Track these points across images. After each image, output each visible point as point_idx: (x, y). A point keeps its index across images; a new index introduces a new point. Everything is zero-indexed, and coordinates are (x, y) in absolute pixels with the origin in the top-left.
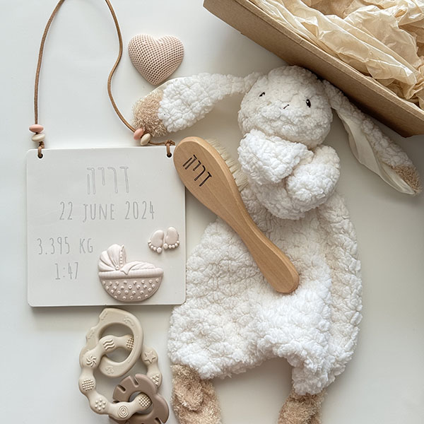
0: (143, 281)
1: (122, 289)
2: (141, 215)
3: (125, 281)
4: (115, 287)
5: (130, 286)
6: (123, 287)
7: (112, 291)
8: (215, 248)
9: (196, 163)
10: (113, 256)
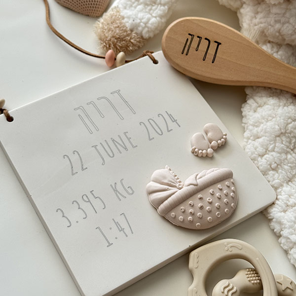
0: (219, 186)
1: (201, 208)
2: (164, 129)
3: (199, 196)
4: (191, 210)
5: (208, 199)
6: (200, 205)
7: (190, 218)
8: (270, 118)
9: (196, 40)
10: (165, 177)
